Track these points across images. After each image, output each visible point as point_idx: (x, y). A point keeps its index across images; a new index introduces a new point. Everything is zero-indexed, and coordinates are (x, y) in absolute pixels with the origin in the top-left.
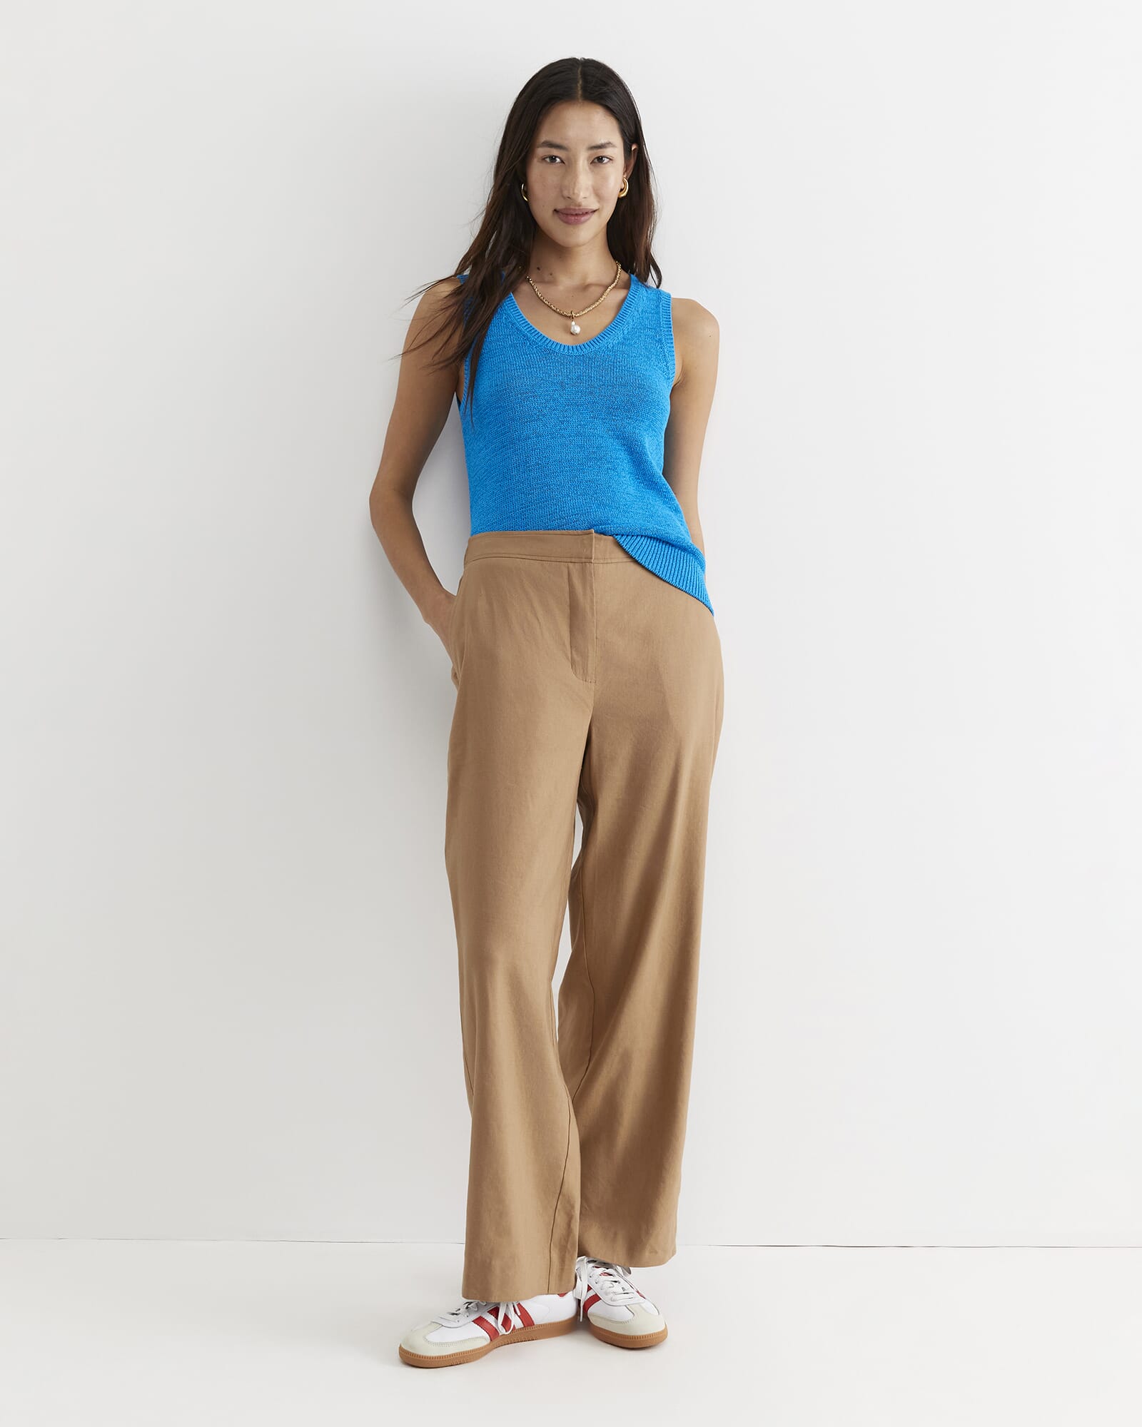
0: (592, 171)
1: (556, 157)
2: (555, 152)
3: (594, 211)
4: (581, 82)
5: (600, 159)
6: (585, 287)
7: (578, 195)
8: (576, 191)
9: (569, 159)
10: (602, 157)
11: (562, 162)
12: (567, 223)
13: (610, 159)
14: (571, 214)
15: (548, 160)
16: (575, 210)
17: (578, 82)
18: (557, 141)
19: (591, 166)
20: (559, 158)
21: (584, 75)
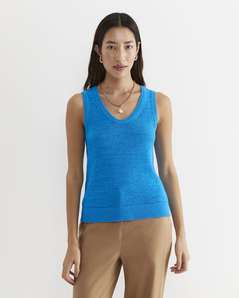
0: (126, 51)
1: (113, 47)
2: (112, 45)
3: (126, 67)
4: (120, 20)
5: (128, 47)
6: (124, 94)
7: (121, 60)
8: (120, 58)
9: (117, 47)
10: (129, 46)
11: (115, 48)
12: (118, 70)
13: (132, 47)
14: (119, 67)
15: (110, 48)
16: (120, 65)
17: (119, 20)
18: (113, 41)
19: (125, 49)
20: (114, 47)
21: (121, 18)
